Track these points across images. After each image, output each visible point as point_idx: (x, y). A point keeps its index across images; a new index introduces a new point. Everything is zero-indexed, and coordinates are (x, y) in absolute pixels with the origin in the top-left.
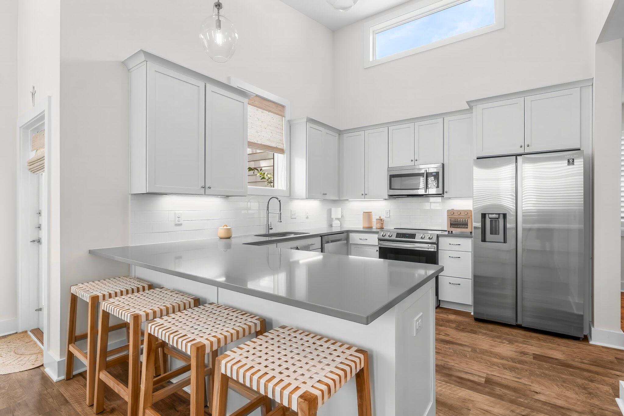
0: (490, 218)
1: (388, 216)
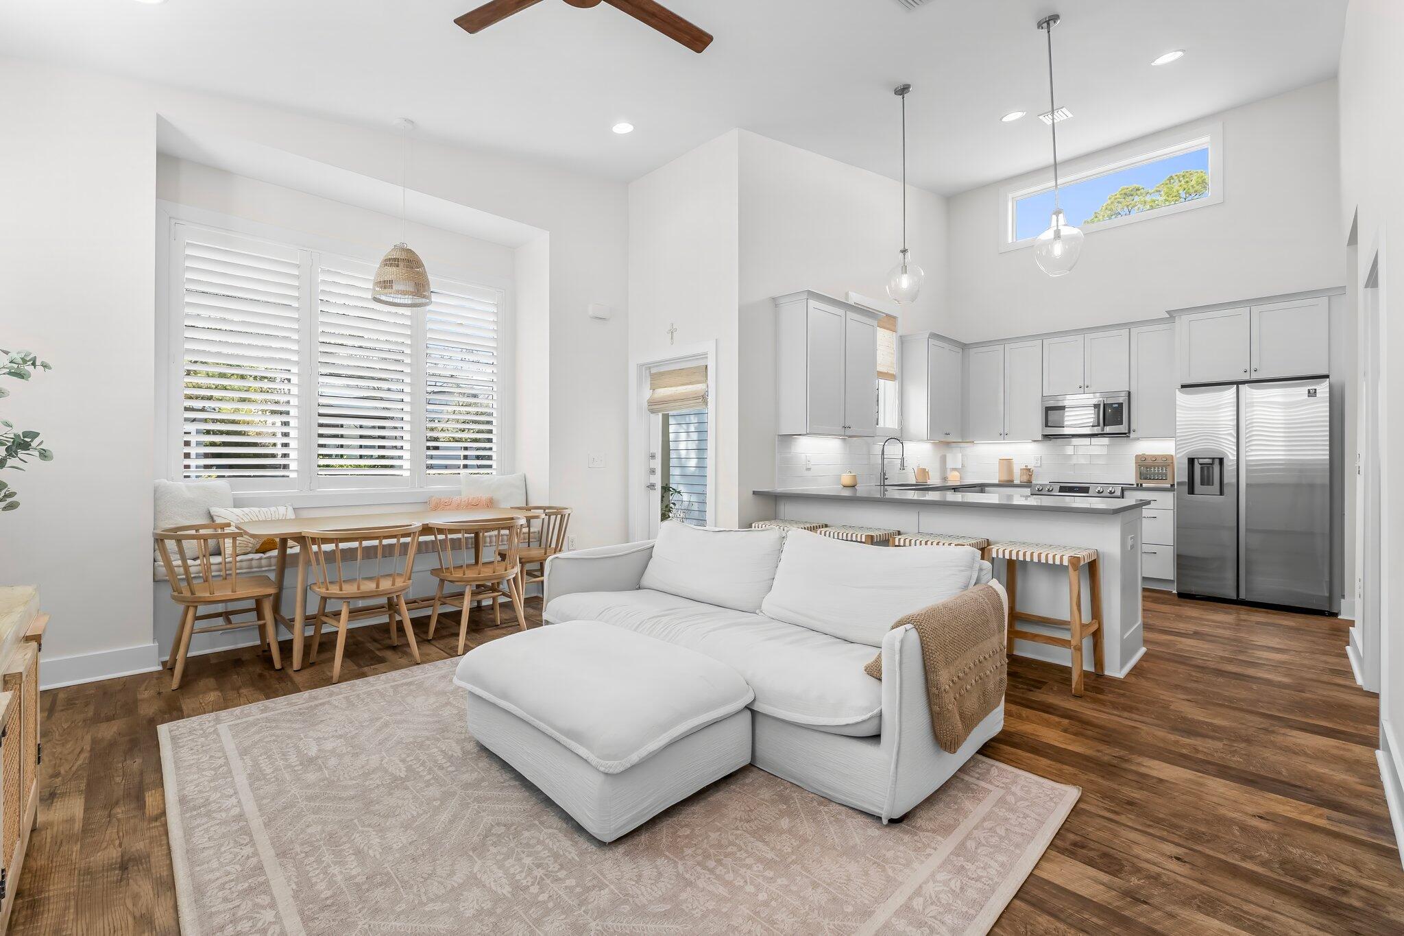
0: (1200, 464)
1: (1039, 465)
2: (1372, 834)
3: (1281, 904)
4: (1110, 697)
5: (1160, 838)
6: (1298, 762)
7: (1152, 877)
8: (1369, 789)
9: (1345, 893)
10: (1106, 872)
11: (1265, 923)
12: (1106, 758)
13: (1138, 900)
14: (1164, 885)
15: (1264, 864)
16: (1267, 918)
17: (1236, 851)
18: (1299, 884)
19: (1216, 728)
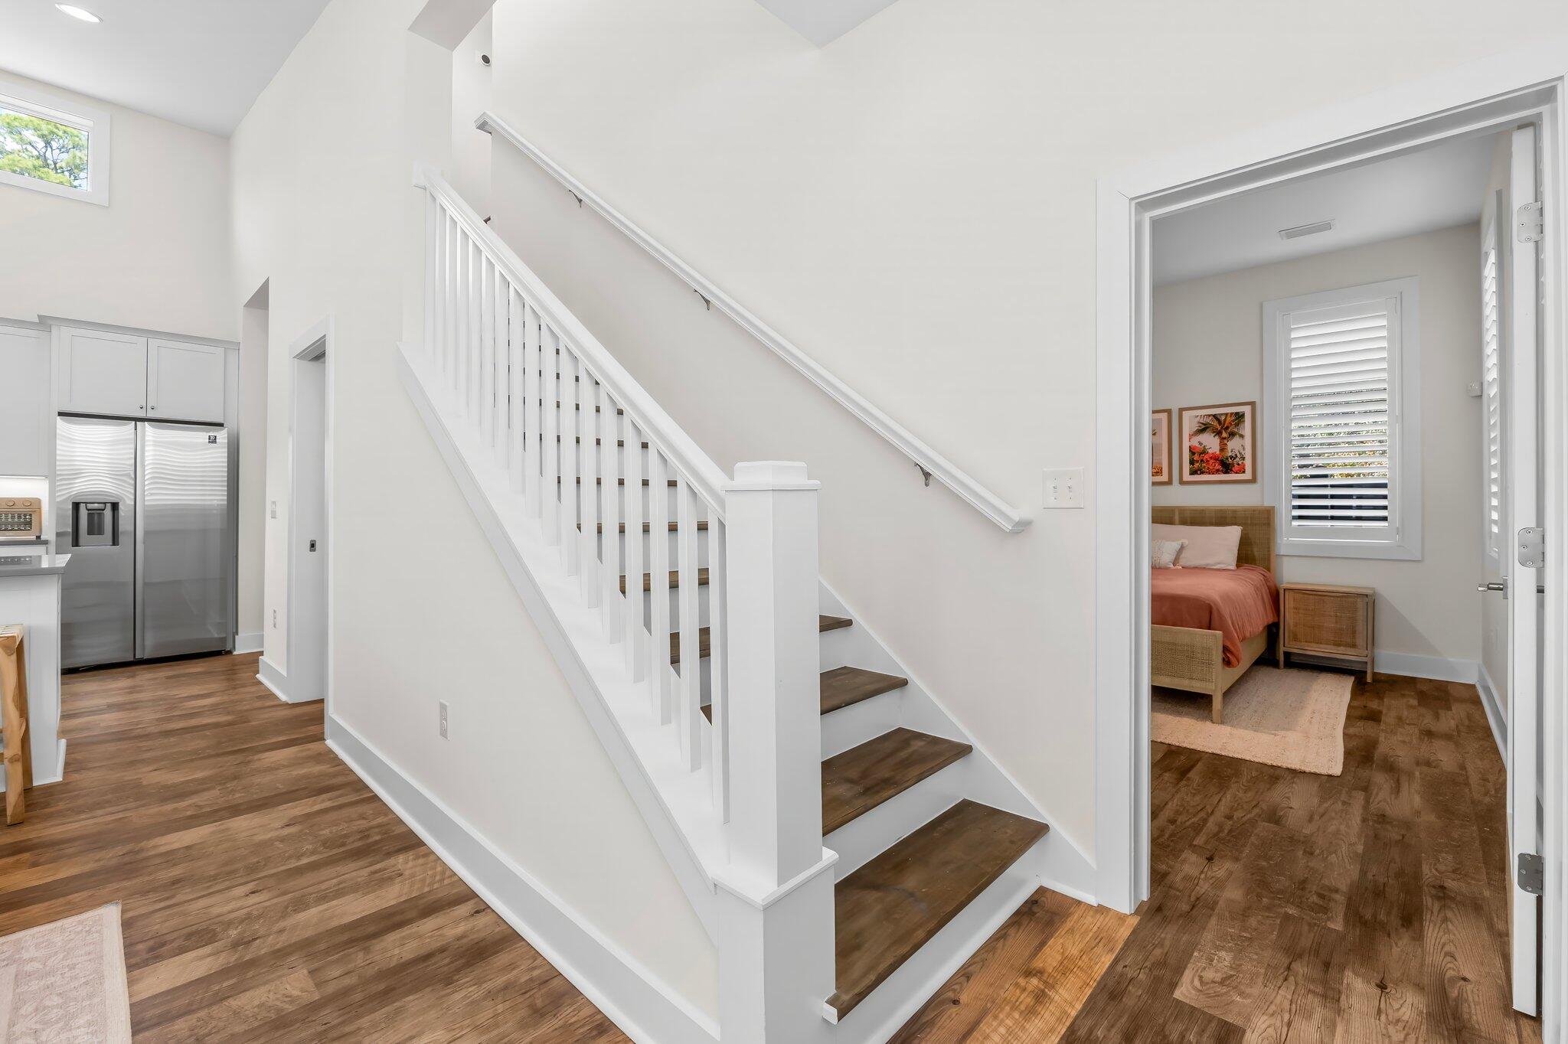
0: (88, 510)
2: (358, 794)
3: (340, 869)
4: (62, 806)
5: (226, 889)
6: (282, 774)
7: (246, 919)
8: (337, 768)
9: (368, 837)
10: (204, 946)
11: (341, 886)
12: (114, 862)
13: (249, 942)
14: (259, 916)
15: (313, 853)
16: (340, 883)
17: (290, 857)
18: (342, 849)
19: (203, 781)
